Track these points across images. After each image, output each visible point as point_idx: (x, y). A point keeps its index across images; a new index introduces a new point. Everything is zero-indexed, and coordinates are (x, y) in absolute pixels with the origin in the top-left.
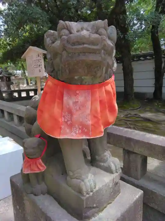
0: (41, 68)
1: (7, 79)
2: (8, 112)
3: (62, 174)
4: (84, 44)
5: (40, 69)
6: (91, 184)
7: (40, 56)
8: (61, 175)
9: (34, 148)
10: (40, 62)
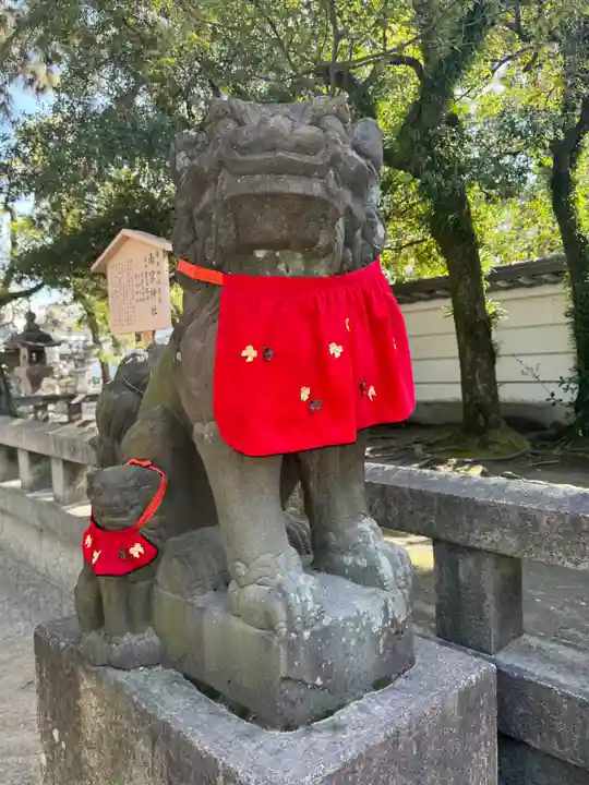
0: (160, 301)
1: (34, 355)
2: (31, 454)
3: (215, 590)
4: (274, 149)
5: (157, 302)
6: (306, 601)
7: (156, 259)
8: (212, 592)
9: (122, 490)
10: (155, 281)
